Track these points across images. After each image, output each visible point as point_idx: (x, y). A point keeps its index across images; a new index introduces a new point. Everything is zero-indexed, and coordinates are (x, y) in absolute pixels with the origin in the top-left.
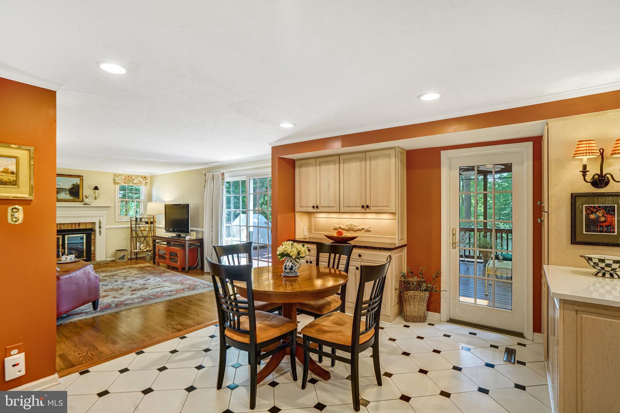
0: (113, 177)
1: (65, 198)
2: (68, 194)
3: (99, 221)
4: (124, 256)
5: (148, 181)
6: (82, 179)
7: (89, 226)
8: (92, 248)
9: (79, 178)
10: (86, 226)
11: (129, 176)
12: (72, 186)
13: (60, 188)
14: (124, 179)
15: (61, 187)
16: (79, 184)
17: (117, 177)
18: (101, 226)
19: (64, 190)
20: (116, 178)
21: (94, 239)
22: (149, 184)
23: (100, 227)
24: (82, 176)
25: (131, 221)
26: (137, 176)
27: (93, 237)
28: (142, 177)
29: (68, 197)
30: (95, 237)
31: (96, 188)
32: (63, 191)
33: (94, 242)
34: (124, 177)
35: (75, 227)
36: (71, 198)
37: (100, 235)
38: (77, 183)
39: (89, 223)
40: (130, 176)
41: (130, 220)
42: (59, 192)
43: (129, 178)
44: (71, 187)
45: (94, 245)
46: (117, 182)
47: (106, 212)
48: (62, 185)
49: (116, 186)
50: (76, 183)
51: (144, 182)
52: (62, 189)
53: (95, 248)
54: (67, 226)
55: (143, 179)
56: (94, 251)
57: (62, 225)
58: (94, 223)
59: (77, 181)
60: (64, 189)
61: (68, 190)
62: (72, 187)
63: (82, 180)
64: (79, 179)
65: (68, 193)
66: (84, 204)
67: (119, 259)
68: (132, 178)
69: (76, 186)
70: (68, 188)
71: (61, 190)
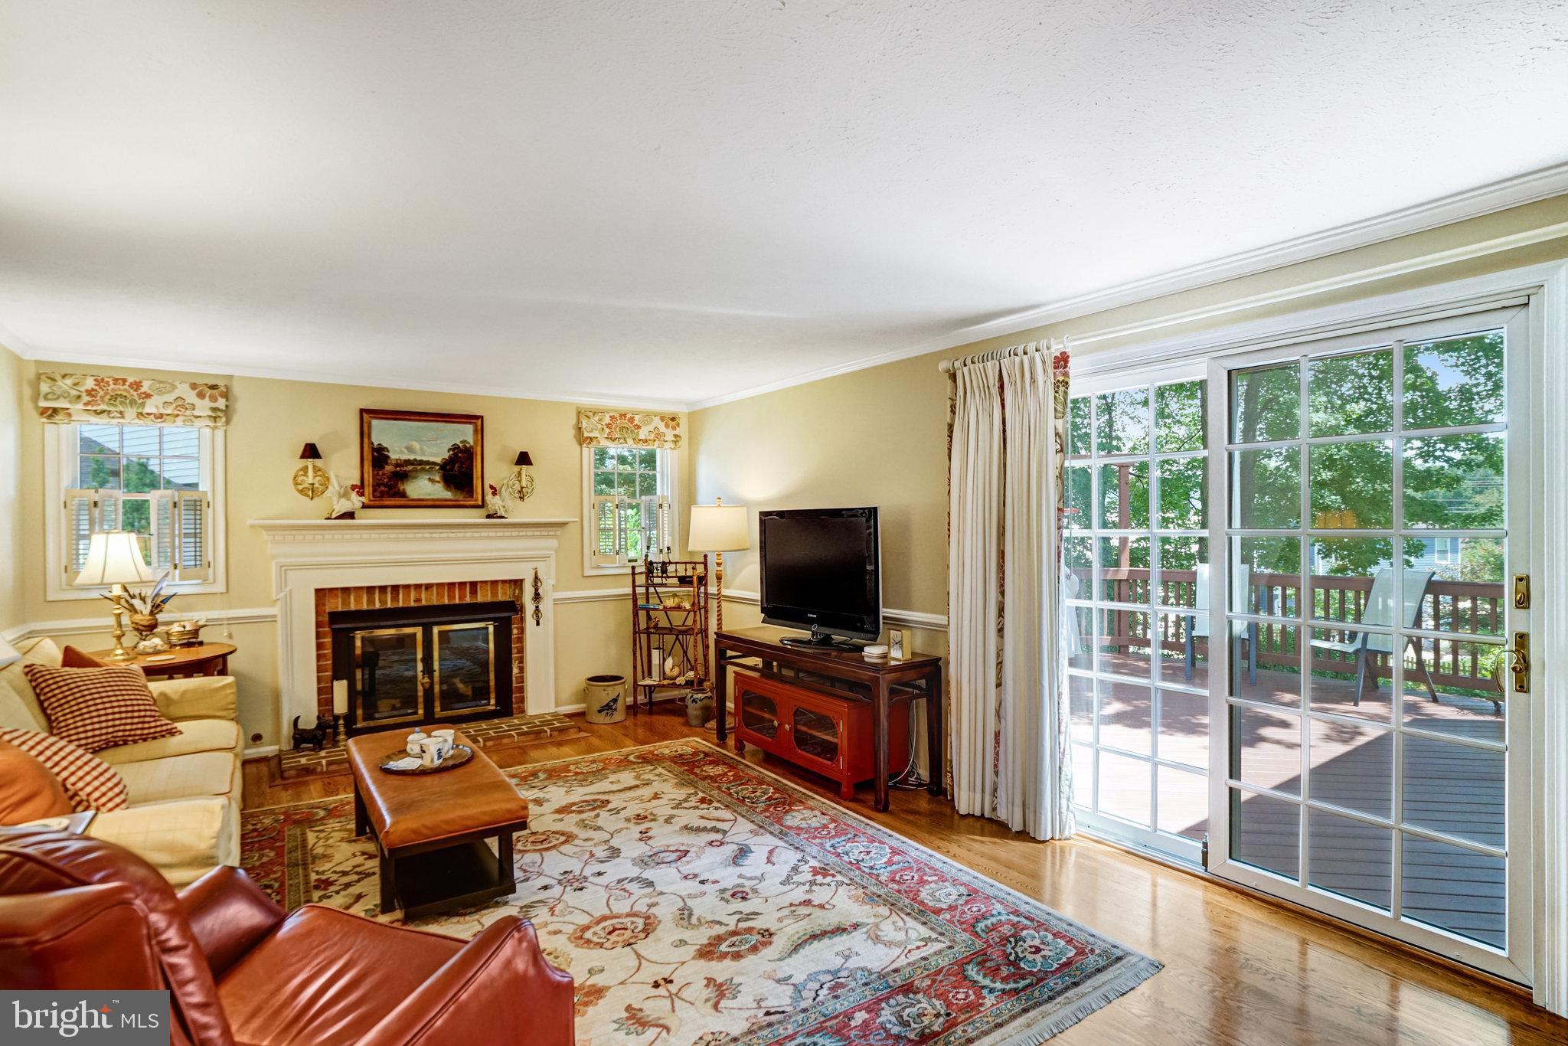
0: (574, 421)
1: (430, 495)
2: (438, 482)
3: (533, 576)
4: (615, 701)
5: (683, 430)
6: (479, 428)
7: (505, 594)
8: (515, 671)
9: (470, 423)
10: (494, 593)
11: (625, 415)
12: (451, 453)
13: (415, 460)
14: (608, 426)
15: (419, 458)
16: (472, 447)
17: (589, 417)
18: (540, 591)
19: (428, 467)
20: (584, 424)
21: (521, 640)
22: (684, 442)
23: (537, 597)
24: (482, 417)
25: (633, 574)
26: (648, 416)
27: (515, 631)
28: (662, 419)
30: (522, 630)
31: (524, 459)
32: (423, 470)
33: (521, 650)
34: (607, 420)
35: (460, 598)
36: (448, 495)
37: (538, 624)
38: (465, 441)
39: (504, 582)
40: (628, 416)
41: (630, 571)
42: (413, 474)
43: (625, 422)
44: (446, 455)
45: (521, 660)
46: (586, 434)
47: (554, 543)
48: (421, 449)
49: (585, 450)
50: (462, 442)
51: (669, 435)
52: (421, 463)
53: (522, 669)
54: (438, 594)
55: (667, 426)
56: (521, 679)
57: (423, 588)
58: (518, 583)
59: (465, 434)
60: (428, 463)
61: (437, 467)
62: (450, 457)
63: (480, 432)
64: (469, 428)
65: (437, 478)
66: (489, 516)
67: (599, 711)
68: (632, 420)
69: (461, 451)
70: (438, 460)
71: (419, 467)
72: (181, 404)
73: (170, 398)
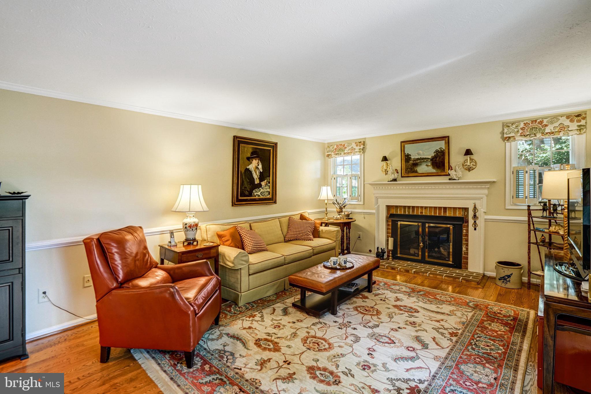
0: (501, 130)
1: (426, 171)
2: (430, 166)
3: (473, 207)
6: (447, 141)
7: (460, 213)
8: (464, 249)
9: (443, 140)
10: (455, 213)
11: (536, 121)
12: (435, 153)
13: (421, 158)
14: (522, 129)
15: (422, 157)
16: (444, 150)
17: (509, 126)
18: (477, 214)
19: (425, 160)
20: (506, 130)
21: (467, 235)
23: (475, 216)
24: (448, 137)
25: (530, 210)
26: (554, 118)
27: (464, 231)
28: (569, 117)
29: (430, 169)
30: (467, 231)
32: (424, 161)
33: (467, 240)
34: (522, 125)
35: (439, 214)
36: (434, 171)
37: (475, 229)
38: (441, 148)
39: (459, 208)
40: (538, 121)
42: (420, 164)
43: (535, 125)
44: (433, 155)
45: (467, 245)
46: (506, 136)
47: (486, 191)
48: (423, 153)
49: (508, 144)
50: (440, 148)
52: (423, 159)
53: (467, 249)
54: (429, 211)
55: (572, 121)
56: (467, 254)
57: (424, 208)
58: (466, 209)
59: (442, 145)
60: (425, 158)
61: (429, 160)
62: (435, 155)
63: (448, 143)
64: (443, 142)
65: (429, 164)
67: (499, 279)
68: (541, 122)
69: (440, 152)
70: (430, 157)
71: (422, 161)
72: (353, 149)
73: (350, 147)
